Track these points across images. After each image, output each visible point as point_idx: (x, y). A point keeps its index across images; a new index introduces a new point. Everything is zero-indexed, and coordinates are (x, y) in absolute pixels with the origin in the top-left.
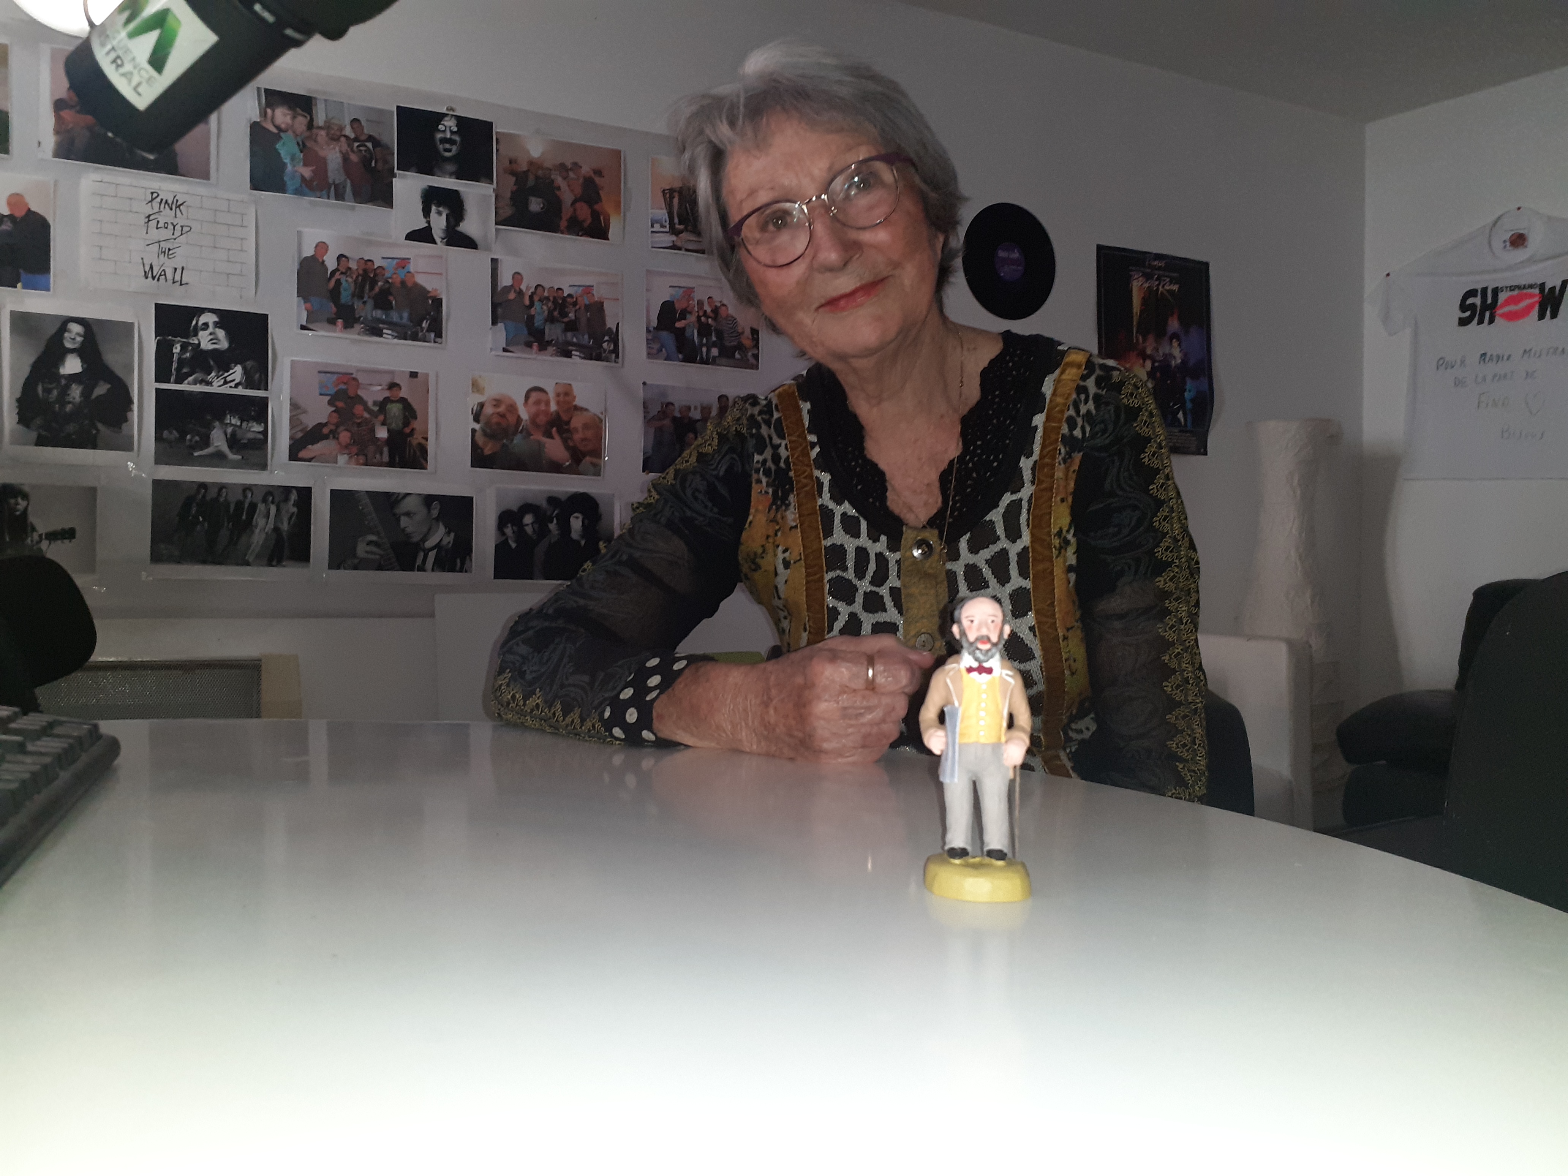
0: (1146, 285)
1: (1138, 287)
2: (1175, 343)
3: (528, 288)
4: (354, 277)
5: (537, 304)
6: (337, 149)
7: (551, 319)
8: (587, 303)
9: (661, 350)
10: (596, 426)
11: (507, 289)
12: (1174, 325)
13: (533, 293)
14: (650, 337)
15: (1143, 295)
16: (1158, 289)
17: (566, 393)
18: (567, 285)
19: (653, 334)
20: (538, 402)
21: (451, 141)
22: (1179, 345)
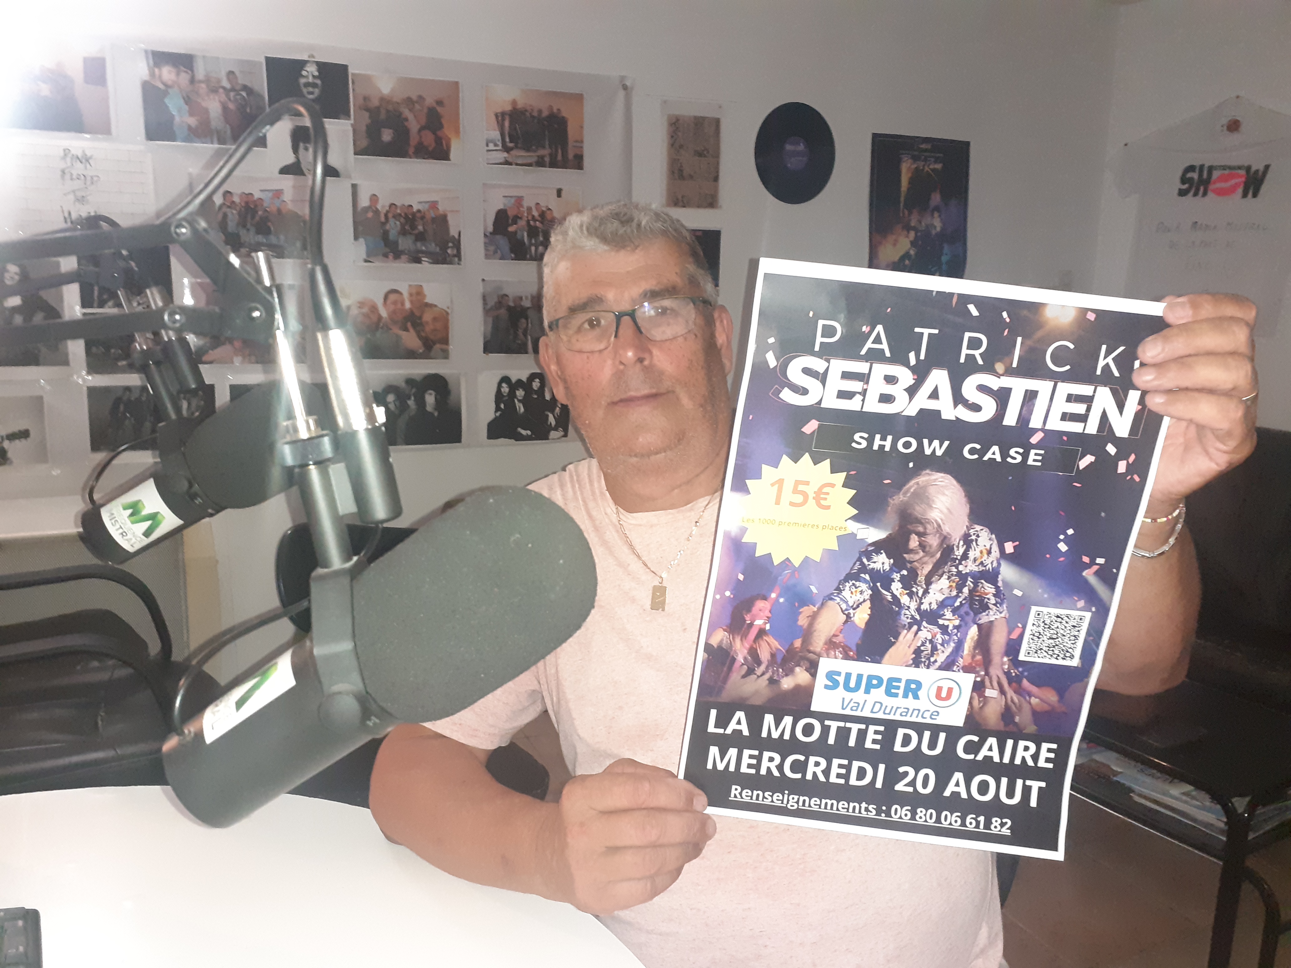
0: (914, 166)
1: (906, 169)
2: (936, 214)
3: (383, 207)
4: (238, 208)
5: (392, 221)
6: (217, 98)
7: (403, 232)
8: (433, 215)
9: (497, 252)
10: (443, 319)
11: (366, 210)
12: (936, 199)
13: (388, 212)
14: (487, 241)
15: (910, 175)
16: (923, 170)
17: (418, 293)
18: (416, 203)
19: (490, 238)
20: (395, 303)
21: (314, 85)
22: (940, 216)
